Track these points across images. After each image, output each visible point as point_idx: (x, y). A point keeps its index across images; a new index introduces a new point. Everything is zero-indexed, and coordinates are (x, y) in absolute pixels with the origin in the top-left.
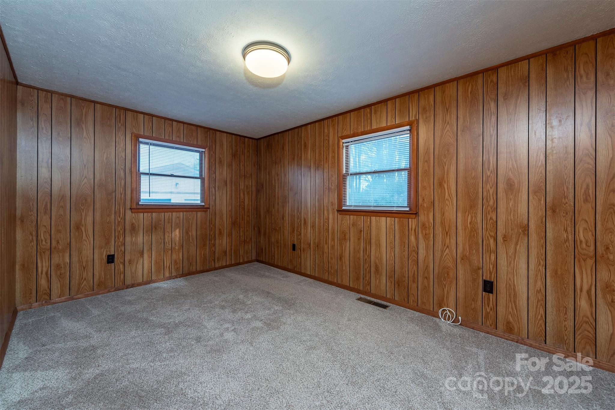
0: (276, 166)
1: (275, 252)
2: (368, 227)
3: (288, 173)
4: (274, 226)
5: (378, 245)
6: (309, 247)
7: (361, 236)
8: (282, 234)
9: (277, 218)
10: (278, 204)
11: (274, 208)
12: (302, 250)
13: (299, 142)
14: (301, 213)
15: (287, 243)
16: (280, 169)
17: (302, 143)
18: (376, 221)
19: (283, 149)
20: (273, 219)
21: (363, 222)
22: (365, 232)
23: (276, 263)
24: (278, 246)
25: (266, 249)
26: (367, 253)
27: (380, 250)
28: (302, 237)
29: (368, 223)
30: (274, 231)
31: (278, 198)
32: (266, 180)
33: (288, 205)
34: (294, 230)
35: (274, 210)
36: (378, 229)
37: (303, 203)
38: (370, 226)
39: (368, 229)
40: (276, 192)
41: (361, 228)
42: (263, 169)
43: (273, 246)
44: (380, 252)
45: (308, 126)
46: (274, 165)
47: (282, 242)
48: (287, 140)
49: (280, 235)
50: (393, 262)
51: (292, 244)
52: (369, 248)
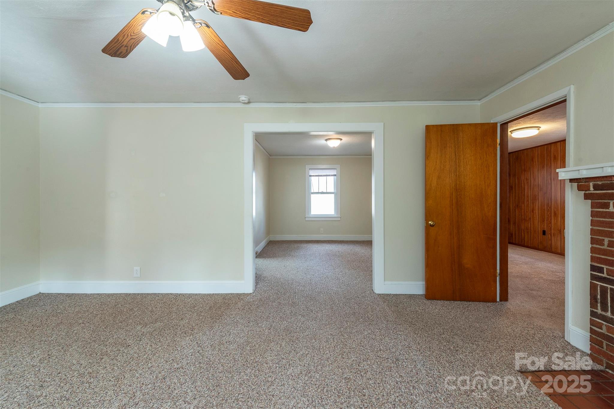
0: (526, 173)
1: (525, 236)
3: (537, 178)
4: (524, 217)
6: (559, 232)
8: (532, 223)
9: (527, 212)
10: (528, 201)
11: (523, 204)
12: (552, 234)
13: (548, 155)
14: (551, 207)
15: (537, 230)
16: (529, 175)
17: (552, 156)
19: (532, 160)
20: (522, 211)
23: (526, 245)
24: (528, 232)
25: (515, 234)
28: (552, 225)
30: (524, 221)
31: (528, 197)
32: (516, 183)
33: (537, 202)
34: (544, 220)
35: (523, 205)
37: (553, 201)
40: (526, 192)
42: (512, 175)
43: (523, 232)
45: (557, 143)
46: (524, 172)
47: (532, 229)
48: (536, 154)
49: (530, 223)
51: (542, 231)
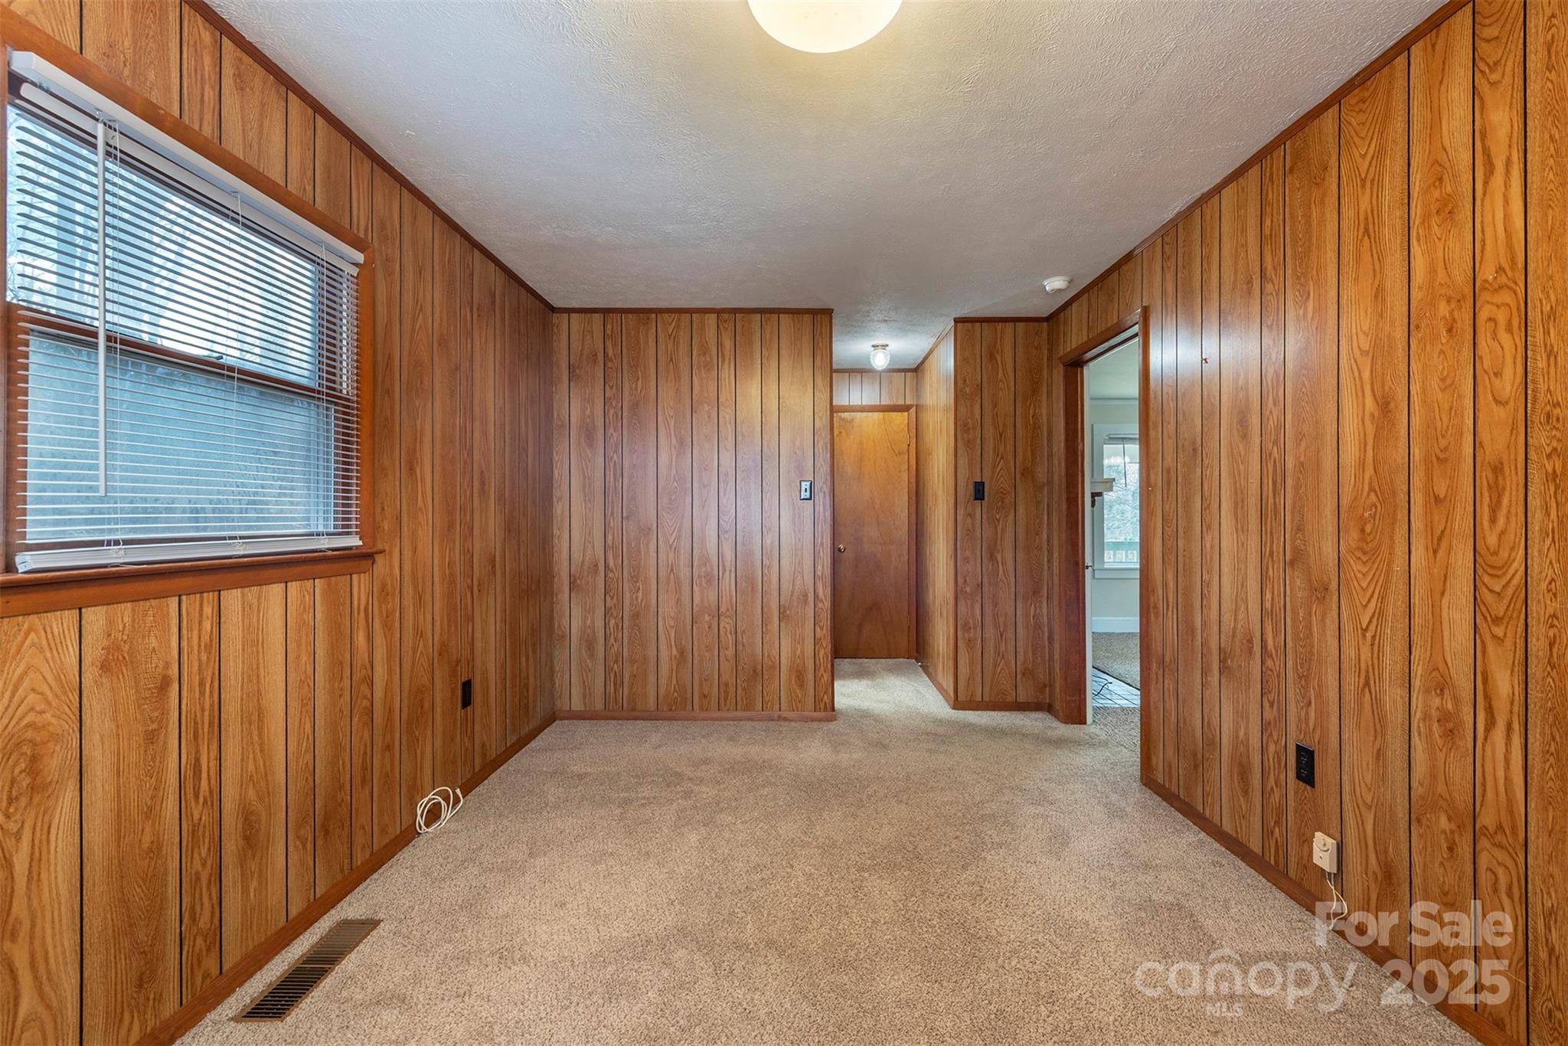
2: (208, 647)
5: (255, 717)
7: (165, 713)
18: (246, 607)
21: (175, 630)
22: (190, 681)
26: (204, 783)
27: (260, 737)
29: (207, 625)
36: (254, 642)
38: (216, 645)
39: (204, 657)
41: (167, 665)
44: (261, 745)
50: (309, 757)
52: (214, 753)
